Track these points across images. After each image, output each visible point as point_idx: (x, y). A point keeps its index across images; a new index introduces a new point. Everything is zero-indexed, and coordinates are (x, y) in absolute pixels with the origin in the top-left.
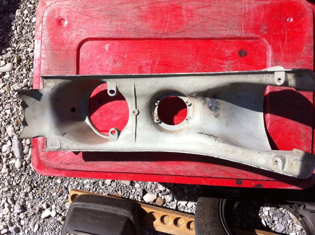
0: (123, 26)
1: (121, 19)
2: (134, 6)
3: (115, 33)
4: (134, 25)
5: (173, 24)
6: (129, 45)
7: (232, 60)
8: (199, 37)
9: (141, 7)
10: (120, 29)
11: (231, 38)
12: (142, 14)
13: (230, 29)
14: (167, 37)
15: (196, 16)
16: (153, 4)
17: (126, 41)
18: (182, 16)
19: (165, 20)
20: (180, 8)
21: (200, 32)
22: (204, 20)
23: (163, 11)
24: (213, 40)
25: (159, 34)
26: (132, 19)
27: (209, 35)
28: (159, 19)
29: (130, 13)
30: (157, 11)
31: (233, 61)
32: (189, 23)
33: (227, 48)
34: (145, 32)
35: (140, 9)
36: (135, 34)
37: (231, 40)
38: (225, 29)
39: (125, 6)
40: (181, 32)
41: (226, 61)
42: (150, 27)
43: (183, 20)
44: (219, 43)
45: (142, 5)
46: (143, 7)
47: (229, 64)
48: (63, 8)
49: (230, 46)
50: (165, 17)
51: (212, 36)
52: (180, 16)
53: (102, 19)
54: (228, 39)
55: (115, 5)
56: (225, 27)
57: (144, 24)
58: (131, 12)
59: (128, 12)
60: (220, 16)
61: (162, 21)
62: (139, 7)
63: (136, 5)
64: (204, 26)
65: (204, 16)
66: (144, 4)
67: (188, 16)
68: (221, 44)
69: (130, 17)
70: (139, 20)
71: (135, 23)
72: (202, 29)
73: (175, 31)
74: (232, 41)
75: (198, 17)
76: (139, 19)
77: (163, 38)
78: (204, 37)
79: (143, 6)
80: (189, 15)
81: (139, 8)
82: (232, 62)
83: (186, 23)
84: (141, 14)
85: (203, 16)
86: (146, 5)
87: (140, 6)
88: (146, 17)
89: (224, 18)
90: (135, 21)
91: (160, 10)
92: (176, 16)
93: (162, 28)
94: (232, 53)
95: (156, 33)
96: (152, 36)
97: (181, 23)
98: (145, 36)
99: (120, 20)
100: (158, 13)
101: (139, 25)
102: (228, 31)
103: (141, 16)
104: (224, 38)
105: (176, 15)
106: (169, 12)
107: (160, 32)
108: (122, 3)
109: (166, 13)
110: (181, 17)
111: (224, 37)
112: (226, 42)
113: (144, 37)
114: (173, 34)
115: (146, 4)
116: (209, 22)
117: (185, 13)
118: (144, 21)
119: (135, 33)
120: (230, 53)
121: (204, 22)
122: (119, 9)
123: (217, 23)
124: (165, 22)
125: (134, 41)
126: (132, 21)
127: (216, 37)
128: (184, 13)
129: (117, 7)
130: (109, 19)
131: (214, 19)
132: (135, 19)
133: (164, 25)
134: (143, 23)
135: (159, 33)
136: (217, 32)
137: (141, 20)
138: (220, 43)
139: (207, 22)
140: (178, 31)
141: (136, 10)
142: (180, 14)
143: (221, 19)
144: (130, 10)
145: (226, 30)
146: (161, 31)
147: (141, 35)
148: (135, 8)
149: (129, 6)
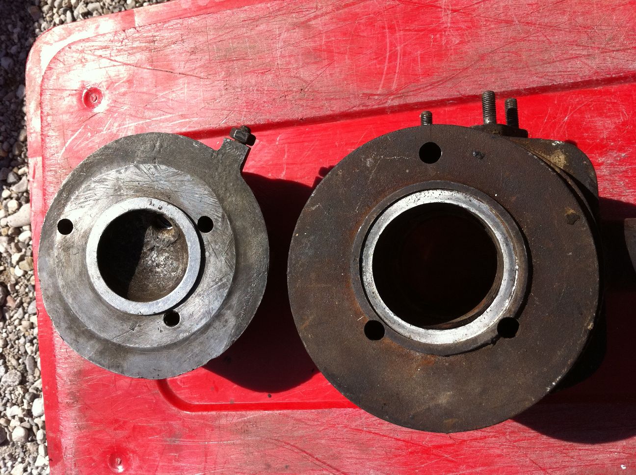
0: (266, 88)
1: (256, 68)
2: (290, 20)
3: (245, 110)
4: (295, 80)
5: (414, 60)
6: (289, 141)
7: (621, 149)
8: (503, 90)
9: (313, 22)
10: (255, 96)
11: (610, 81)
12: (315, 42)
13: (604, 51)
14: (402, 102)
15: (485, 26)
16: (347, 6)
17: (278, 131)
18: (441, 31)
19: (390, 51)
20: (432, 6)
21: (505, 74)
22: (514, 34)
23: (378, 24)
24: (551, 94)
25: (376, 97)
26: (289, 63)
27: (537, 79)
28: (369, 52)
29: (280, 44)
30: (362, 28)
31: (624, 152)
32: (465, 48)
33: (600, 112)
34: (332, 97)
35: (309, 27)
36: (302, 106)
37: (609, 87)
38: (585, 53)
39: (263, 27)
40: (444, 81)
41: (601, 155)
42: (345, 79)
43: (447, 43)
44: (571, 98)
45: (312, 15)
46: (318, 21)
47: (611, 164)
48: (93, 57)
49: (610, 105)
50: (388, 40)
51: (545, 82)
52: (433, 31)
53: (202, 75)
54: (598, 82)
55: (235, 27)
56: (585, 47)
57: (328, 72)
58: (284, 42)
59: (274, 43)
60: (564, 13)
61: (379, 55)
62: (303, 23)
63: (294, 18)
64: (516, 53)
65: (513, 21)
66: (319, 13)
67: (460, 29)
68: (578, 103)
69: (283, 56)
70: (308, 64)
71: (298, 75)
72: (510, 61)
73: (423, 80)
74: (614, 87)
75: (492, 26)
76: (308, 61)
77: (390, 108)
78: (522, 88)
79: (316, 17)
80: (463, 26)
81: (305, 25)
82: (623, 155)
83: (457, 53)
84: (312, 44)
85: (509, 22)
86: (327, 13)
87: (309, 20)
88: (330, 52)
89: (580, 20)
90: (297, 68)
91: (371, 23)
92: (423, 33)
93: (384, 76)
94: (616, 127)
95: (364, 94)
96: (355, 104)
97: (440, 54)
98: (334, 109)
99: (254, 72)
100: (365, 34)
101: (312, 78)
102: (597, 60)
103: (315, 49)
104: (588, 83)
105: (422, 30)
106: (399, 26)
107: (378, 89)
108: (254, 20)
109: (389, 28)
110: (438, 36)
111: (587, 79)
112: (594, 93)
113: (329, 113)
114: (419, 89)
115: (324, 10)
116: (531, 38)
117: (449, 20)
118: (326, 62)
119: (301, 102)
120: (613, 127)
121: (515, 40)
122: (248, 37)
123: (558, 37)
124: (390, 57)
125: (302, 128)
126: (288, 70)
127: (559, 81)
128: (447, 19)
129: (240, 32)
130: (223, 73)
131: (548, 26)
132: (296, 61)
133: (389, 68)
134: (322, 70)
135: (375, 95)
136: (560, 66)
137: (315, 63)
138: (574, 99)
139: (523, 39)
140: (435, 78)
141: (297, 34)
142: (434, 25)
143: (570, 24)
144: (280, 35)
145: (589, 55)
146: (381, 86)
147: (321, 108)
148: (295, 29)
149: (275, 25)
